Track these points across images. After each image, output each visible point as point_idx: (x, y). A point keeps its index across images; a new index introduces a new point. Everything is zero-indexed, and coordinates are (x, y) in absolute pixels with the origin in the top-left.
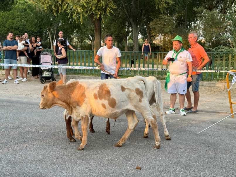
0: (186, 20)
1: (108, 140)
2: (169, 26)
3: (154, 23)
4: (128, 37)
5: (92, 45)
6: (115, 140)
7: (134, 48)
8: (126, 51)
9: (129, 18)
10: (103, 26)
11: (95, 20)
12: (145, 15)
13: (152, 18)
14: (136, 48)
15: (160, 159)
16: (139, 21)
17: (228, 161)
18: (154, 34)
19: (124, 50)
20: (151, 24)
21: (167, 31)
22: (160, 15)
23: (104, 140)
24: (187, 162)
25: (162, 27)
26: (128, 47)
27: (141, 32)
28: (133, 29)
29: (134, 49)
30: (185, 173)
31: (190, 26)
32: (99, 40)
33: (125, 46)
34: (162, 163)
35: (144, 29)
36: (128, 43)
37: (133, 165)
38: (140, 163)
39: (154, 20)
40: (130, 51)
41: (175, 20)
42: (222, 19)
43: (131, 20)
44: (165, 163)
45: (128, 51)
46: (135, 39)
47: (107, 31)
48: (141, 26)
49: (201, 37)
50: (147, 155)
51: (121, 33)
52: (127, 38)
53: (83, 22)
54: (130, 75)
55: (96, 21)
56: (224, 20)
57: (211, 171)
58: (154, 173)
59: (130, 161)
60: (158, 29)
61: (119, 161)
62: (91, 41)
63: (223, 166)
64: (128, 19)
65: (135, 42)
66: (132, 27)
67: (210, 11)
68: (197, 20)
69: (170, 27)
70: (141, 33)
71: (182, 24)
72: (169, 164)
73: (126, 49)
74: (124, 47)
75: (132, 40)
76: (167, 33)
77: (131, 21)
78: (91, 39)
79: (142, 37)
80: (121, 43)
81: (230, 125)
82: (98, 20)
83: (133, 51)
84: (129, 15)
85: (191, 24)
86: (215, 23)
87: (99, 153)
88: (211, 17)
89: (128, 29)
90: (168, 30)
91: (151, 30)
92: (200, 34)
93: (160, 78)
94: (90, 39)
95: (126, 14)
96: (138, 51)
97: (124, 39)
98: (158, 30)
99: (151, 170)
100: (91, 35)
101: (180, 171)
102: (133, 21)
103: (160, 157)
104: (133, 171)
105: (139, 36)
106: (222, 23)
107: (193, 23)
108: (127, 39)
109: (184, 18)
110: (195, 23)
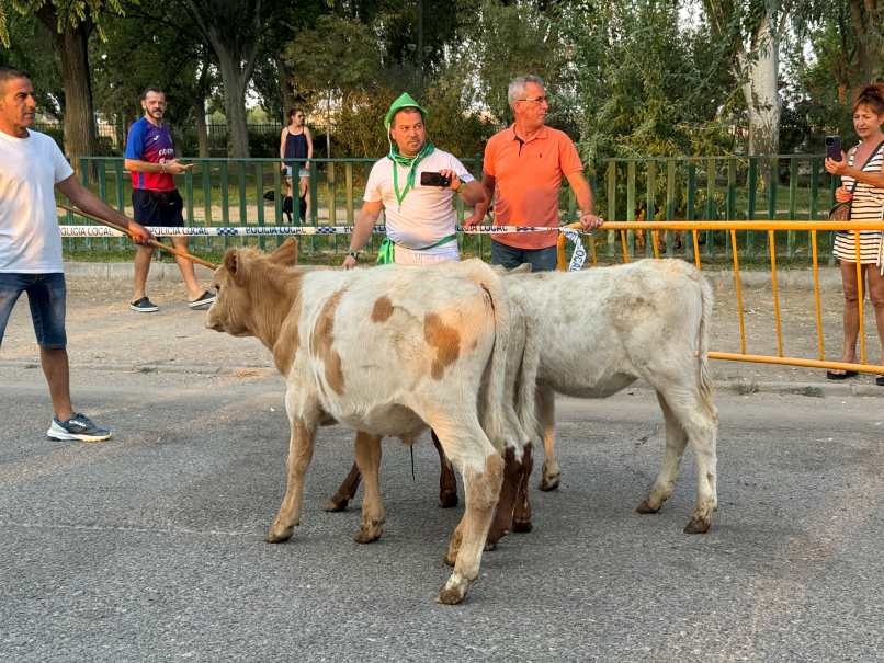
0: (421, 36)
1: (95, 528)
2: (357, 60)
3: (300, 49)
4: (206, 103)
5: (62, 132)
6: (127, 527)
7: (229, 144)
8: (203, 157)
9: (203, 27)
10: (104, 57)
11: (64, 30)
12: (264, 16)
13: (295, 29)
14: (239, 143)
15: (309, 587)
16: (243, 37)
17: (561, 569)
18: (303, 90)
19: (196, 154)
20: (290, 51)
21: (353, 80)
22: (323, 18)
23: (78, 527)
24: (412, 592)
25: (331, 62)
26: (210, 141)
27: (256, 83)
28: (223, 68)
29: (231, 146)
30: (398, 638)
31: (438, 59)
32: (84, 115)
33: (197, 138)
34: (313, 607)
35: (269, 72)
36: (207, 123)
37: (194, 627)
38: (223, 614)
39: (301, 37)
40: (218, 154)
41: (383, 37)
42: (546, 38)
43: (213, 34)
44: (324, 604)
45: (212, 156)
46: (233, 108)
47: (120, 76)
48: (253, 57)
49: (478, 101)
50: (254, 577)
51: (178, 87)
52: (203, 105)
53: (11, 40)
54: (209, 250)
55: (69, 37)
56: (553, 39)
57: (499, 619)
58: (275, 653)
59: (181, 608)
60: (317, 71)
61: (136, 617)
62: (56, 116)
63: (544, 593)
64: (202, 30)
65: (234, 122)
66: (217, 62)
67: (506, 5)
68: (460, 40)
69: (364, 65)
70: (258, 87)
71: (409, 52)
72: (342, 605)
73: (202, 149)
74: (194, 141)
75: (223, 111)
76: (352, 84)
77: (211, 40)
78: (58, 108)
79: (263, 100)
80: (181, 124)
81: (576, 426)
82: (74, 33)
83: (226, 156)
84: (203, 16)
85: (442, 52)
86: (524, 52)
87: (49, 591)
88: (507, 27)
89: (204, 71)
90: (357, 75)
91: (292, 76)
92: (473, 90)
93: (326, 258)
94: (51, 110)
95: (190, 13)
96: (247, 154)
97: (193, 108)
98: (319, 73)
99: (265, 642)
100: (56, 94)
101: (381, 633)
102: (222, 39)
103: (306, 579)
104: (189, 655)
105: (247, 98)
106: (546, 50)
107: (447, 48)
108: (206, 108)
109: (415, 30)
110: (454, 51)
